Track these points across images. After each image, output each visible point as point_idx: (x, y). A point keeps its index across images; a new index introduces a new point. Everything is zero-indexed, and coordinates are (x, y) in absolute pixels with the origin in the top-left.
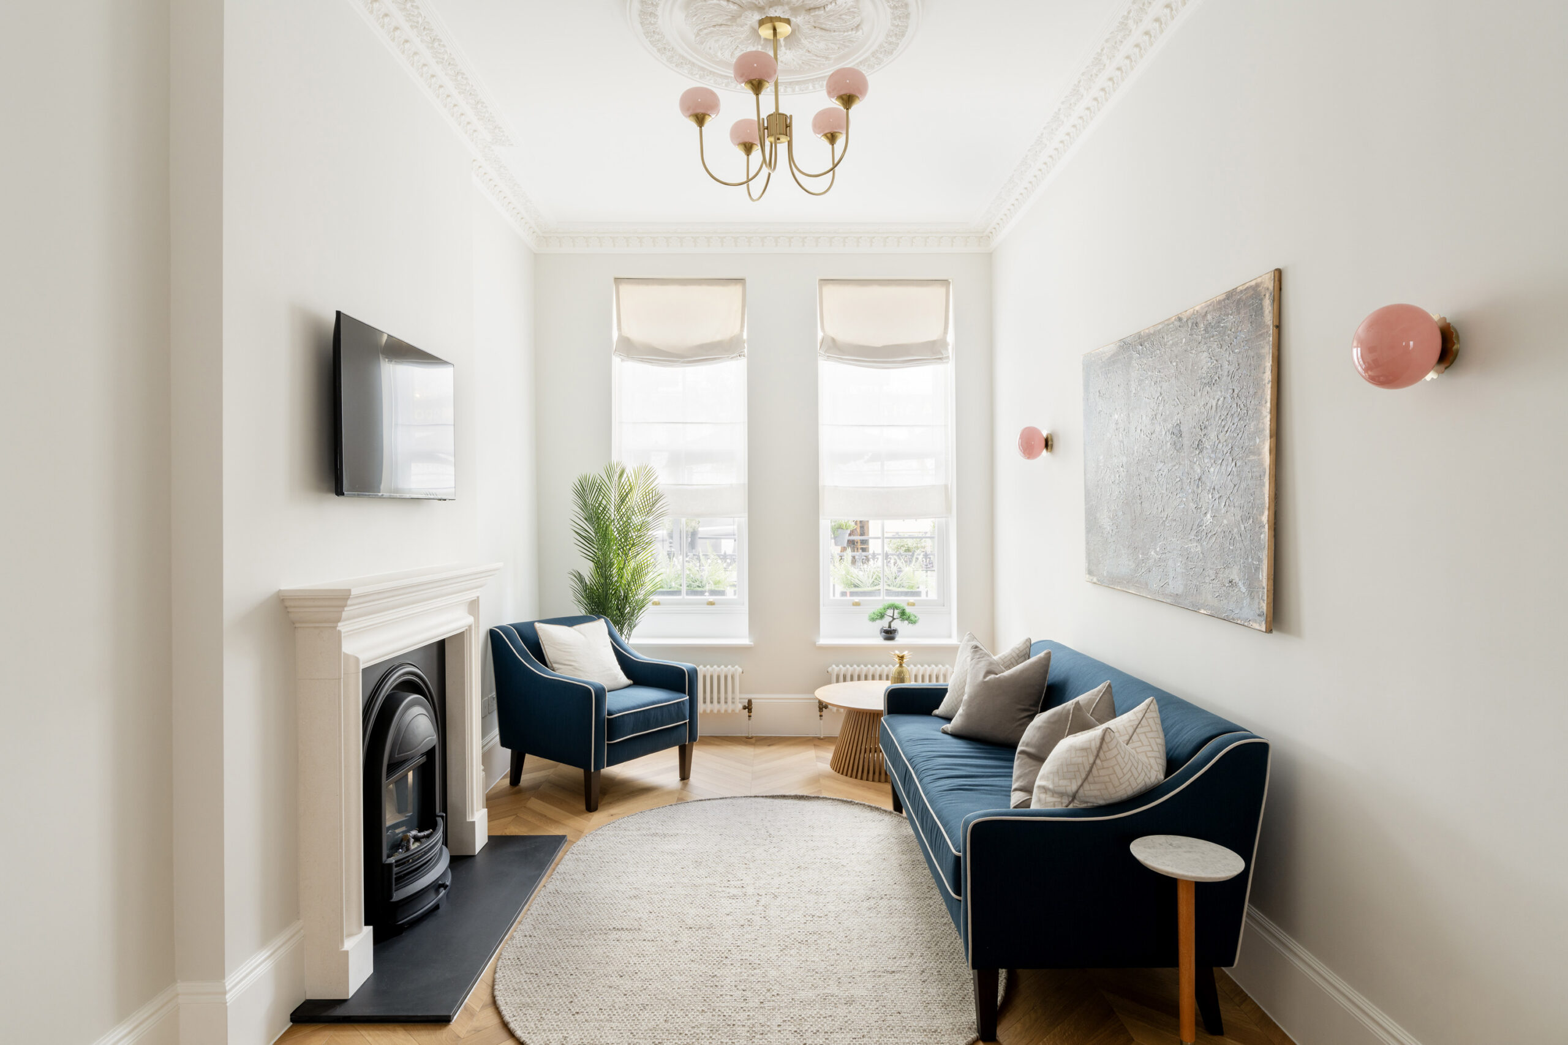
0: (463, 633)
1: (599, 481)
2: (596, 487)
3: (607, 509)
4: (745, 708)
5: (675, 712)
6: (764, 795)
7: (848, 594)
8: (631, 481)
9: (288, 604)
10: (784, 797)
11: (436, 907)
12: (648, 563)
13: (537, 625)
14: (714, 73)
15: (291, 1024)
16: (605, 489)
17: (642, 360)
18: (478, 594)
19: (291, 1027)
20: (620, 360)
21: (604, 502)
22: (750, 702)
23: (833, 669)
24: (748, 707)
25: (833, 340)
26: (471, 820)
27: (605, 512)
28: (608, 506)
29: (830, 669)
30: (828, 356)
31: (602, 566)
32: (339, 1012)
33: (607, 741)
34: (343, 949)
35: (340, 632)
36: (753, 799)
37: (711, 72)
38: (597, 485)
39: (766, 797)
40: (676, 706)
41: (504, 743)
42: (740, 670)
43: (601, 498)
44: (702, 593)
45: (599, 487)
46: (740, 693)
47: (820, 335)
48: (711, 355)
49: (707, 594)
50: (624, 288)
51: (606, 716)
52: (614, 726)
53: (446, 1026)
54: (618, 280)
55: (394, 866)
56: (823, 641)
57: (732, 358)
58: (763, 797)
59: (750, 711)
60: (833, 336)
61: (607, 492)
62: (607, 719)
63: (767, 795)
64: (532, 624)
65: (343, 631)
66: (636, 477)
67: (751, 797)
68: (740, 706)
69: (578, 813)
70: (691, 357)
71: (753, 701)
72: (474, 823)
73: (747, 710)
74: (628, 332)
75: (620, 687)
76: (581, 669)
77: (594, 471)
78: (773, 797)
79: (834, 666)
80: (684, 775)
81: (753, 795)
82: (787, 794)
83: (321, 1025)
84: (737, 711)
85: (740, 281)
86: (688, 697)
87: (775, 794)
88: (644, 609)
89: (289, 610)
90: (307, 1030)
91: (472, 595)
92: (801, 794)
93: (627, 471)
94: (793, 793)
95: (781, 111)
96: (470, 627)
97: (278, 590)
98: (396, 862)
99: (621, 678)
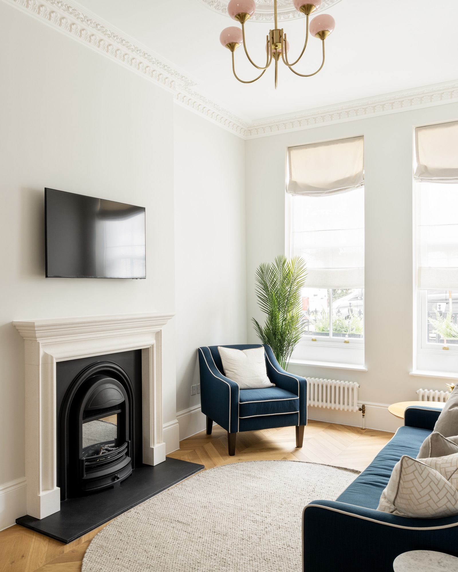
0: (148, 348)
1: (271, 266)
2: (270, 270)
3: (276, 283)
4: (360, 410)
5: (290, 405)
6: (334, 466)
7: (445, 342)
8: (290, 266)
9: (17, 328)
10: (346, 469)
11: (111, 487)
12: (299, 315)
13: (219, 348)
14: (263, 14)
15: (16, 524)
16: (276, 272)
17: (303, 194)
18: (160, 329)
19: (16, 525)
20: (291, 195)
21: (275, 279)
22: (363, 406)
23: (420, 391)
24: (363, 409)
25: (426, 167)
26: (152, 447)
27: (275, 285)
28: (277, 282)
29: (418, 391)
30: (421, 179)
31: (273, 317)
32: (32, 524)
33: (239, 417)
34: (39, 495)
35: (39, 343)
36: (326, 467)
37: (260, 14)
38: (270, 269)
39: (335, 467)
40: (288, 402)
41: (203, 411)
42: (357, 385)
43: (273, 277)
44: (344, 335)
45: (272, 270)
46: (358, 399)
47: (415, 165)
48: (345, 186)
49: (347, 336)
50: (294, 153)
51: (239, 402)
52: (245, 409)
53: (65, 545)
54: (290, 148)
55: (85, 462)
56: (415, 371)
57: (357, 187)
58: (333, 466)
59: (364, 412)
60: (425, 165)
61: (276, 274)
62: (239, 404)
63: (336, 466)
64: (216, 347)
65: (40, 342)
66: (293, 264)
67: (326, 465)
68: (357, 408)
69: (222, 455)
70: (331, 189)
71: (365, 406)
72: (153, 449)
73: (362, 411)
74: (295, 178)
75: (263, 387)
76: (239, 374)
77: (270, 261)
78: (339, 468)
79: (421, 390)
80: (299, 445)
81: (327, 465)
82: (348, 468)
83: (25, 528)
84: (355, 411)
85: (361, 137)
86: (299, 398)
87: (341, 466)
88: (297, 342)
89: (19, 331)
90: (19, 528)
91: (157, 329)
92: (356, 470)
93: (287, 261)
94: (352, 468)
95: (278, 28)
96: (153, 346)
97: (12, 321)
98: (86, 459)
99: (265, 382)
